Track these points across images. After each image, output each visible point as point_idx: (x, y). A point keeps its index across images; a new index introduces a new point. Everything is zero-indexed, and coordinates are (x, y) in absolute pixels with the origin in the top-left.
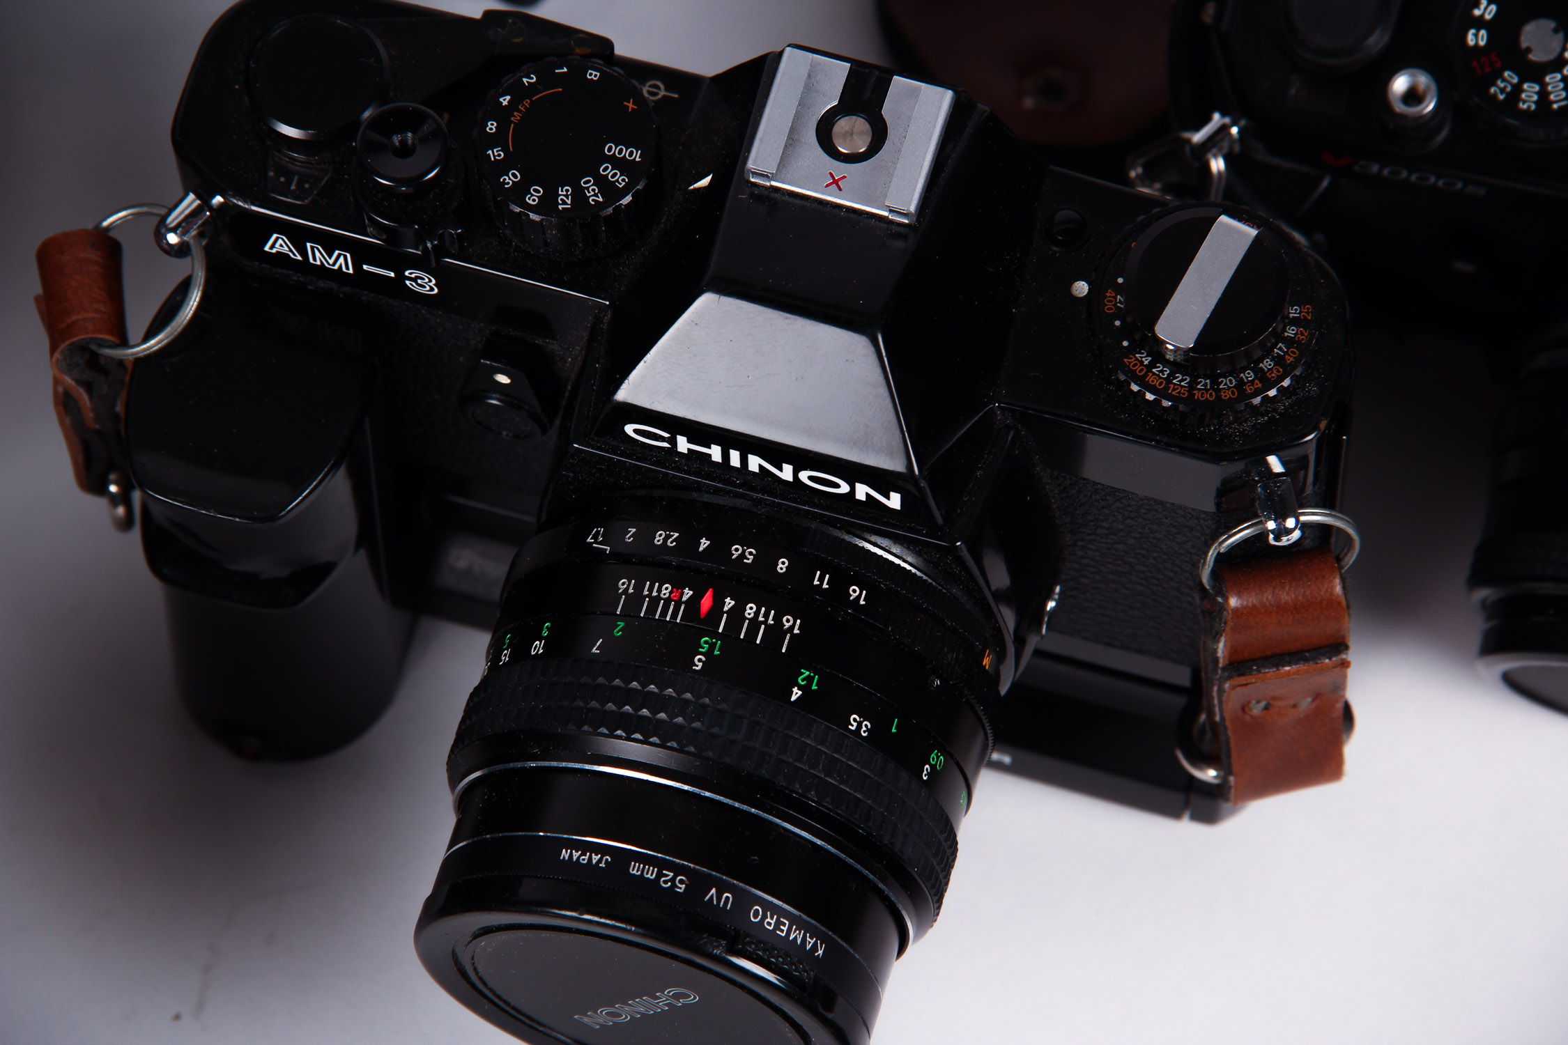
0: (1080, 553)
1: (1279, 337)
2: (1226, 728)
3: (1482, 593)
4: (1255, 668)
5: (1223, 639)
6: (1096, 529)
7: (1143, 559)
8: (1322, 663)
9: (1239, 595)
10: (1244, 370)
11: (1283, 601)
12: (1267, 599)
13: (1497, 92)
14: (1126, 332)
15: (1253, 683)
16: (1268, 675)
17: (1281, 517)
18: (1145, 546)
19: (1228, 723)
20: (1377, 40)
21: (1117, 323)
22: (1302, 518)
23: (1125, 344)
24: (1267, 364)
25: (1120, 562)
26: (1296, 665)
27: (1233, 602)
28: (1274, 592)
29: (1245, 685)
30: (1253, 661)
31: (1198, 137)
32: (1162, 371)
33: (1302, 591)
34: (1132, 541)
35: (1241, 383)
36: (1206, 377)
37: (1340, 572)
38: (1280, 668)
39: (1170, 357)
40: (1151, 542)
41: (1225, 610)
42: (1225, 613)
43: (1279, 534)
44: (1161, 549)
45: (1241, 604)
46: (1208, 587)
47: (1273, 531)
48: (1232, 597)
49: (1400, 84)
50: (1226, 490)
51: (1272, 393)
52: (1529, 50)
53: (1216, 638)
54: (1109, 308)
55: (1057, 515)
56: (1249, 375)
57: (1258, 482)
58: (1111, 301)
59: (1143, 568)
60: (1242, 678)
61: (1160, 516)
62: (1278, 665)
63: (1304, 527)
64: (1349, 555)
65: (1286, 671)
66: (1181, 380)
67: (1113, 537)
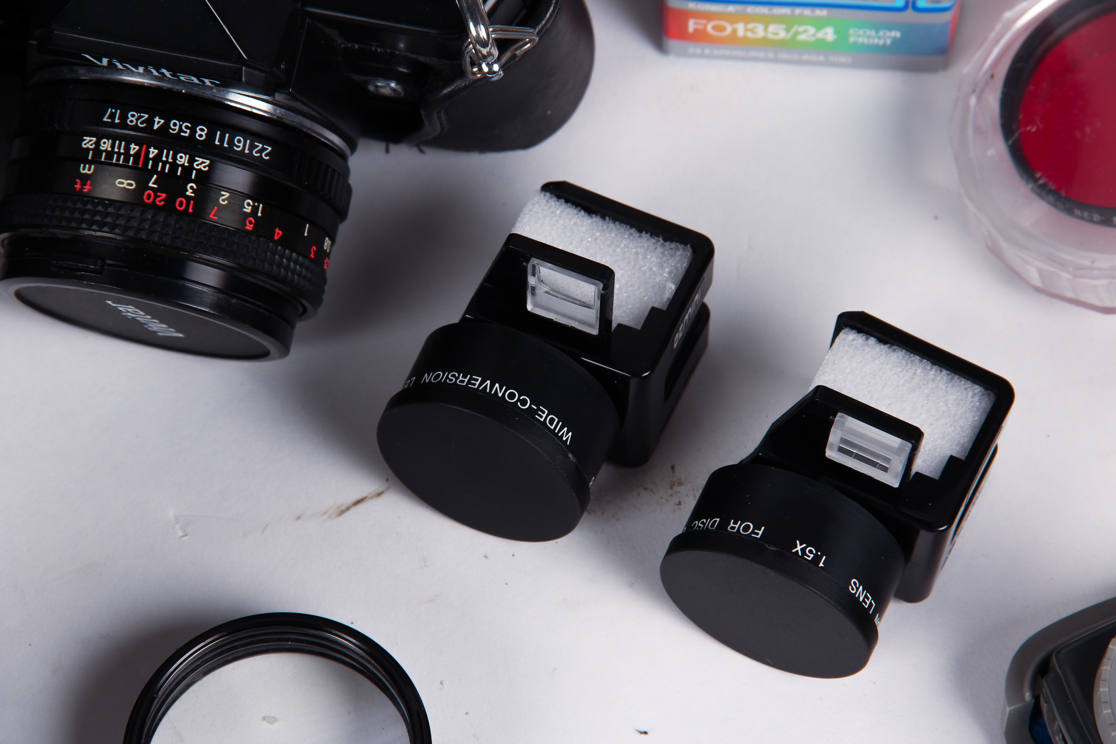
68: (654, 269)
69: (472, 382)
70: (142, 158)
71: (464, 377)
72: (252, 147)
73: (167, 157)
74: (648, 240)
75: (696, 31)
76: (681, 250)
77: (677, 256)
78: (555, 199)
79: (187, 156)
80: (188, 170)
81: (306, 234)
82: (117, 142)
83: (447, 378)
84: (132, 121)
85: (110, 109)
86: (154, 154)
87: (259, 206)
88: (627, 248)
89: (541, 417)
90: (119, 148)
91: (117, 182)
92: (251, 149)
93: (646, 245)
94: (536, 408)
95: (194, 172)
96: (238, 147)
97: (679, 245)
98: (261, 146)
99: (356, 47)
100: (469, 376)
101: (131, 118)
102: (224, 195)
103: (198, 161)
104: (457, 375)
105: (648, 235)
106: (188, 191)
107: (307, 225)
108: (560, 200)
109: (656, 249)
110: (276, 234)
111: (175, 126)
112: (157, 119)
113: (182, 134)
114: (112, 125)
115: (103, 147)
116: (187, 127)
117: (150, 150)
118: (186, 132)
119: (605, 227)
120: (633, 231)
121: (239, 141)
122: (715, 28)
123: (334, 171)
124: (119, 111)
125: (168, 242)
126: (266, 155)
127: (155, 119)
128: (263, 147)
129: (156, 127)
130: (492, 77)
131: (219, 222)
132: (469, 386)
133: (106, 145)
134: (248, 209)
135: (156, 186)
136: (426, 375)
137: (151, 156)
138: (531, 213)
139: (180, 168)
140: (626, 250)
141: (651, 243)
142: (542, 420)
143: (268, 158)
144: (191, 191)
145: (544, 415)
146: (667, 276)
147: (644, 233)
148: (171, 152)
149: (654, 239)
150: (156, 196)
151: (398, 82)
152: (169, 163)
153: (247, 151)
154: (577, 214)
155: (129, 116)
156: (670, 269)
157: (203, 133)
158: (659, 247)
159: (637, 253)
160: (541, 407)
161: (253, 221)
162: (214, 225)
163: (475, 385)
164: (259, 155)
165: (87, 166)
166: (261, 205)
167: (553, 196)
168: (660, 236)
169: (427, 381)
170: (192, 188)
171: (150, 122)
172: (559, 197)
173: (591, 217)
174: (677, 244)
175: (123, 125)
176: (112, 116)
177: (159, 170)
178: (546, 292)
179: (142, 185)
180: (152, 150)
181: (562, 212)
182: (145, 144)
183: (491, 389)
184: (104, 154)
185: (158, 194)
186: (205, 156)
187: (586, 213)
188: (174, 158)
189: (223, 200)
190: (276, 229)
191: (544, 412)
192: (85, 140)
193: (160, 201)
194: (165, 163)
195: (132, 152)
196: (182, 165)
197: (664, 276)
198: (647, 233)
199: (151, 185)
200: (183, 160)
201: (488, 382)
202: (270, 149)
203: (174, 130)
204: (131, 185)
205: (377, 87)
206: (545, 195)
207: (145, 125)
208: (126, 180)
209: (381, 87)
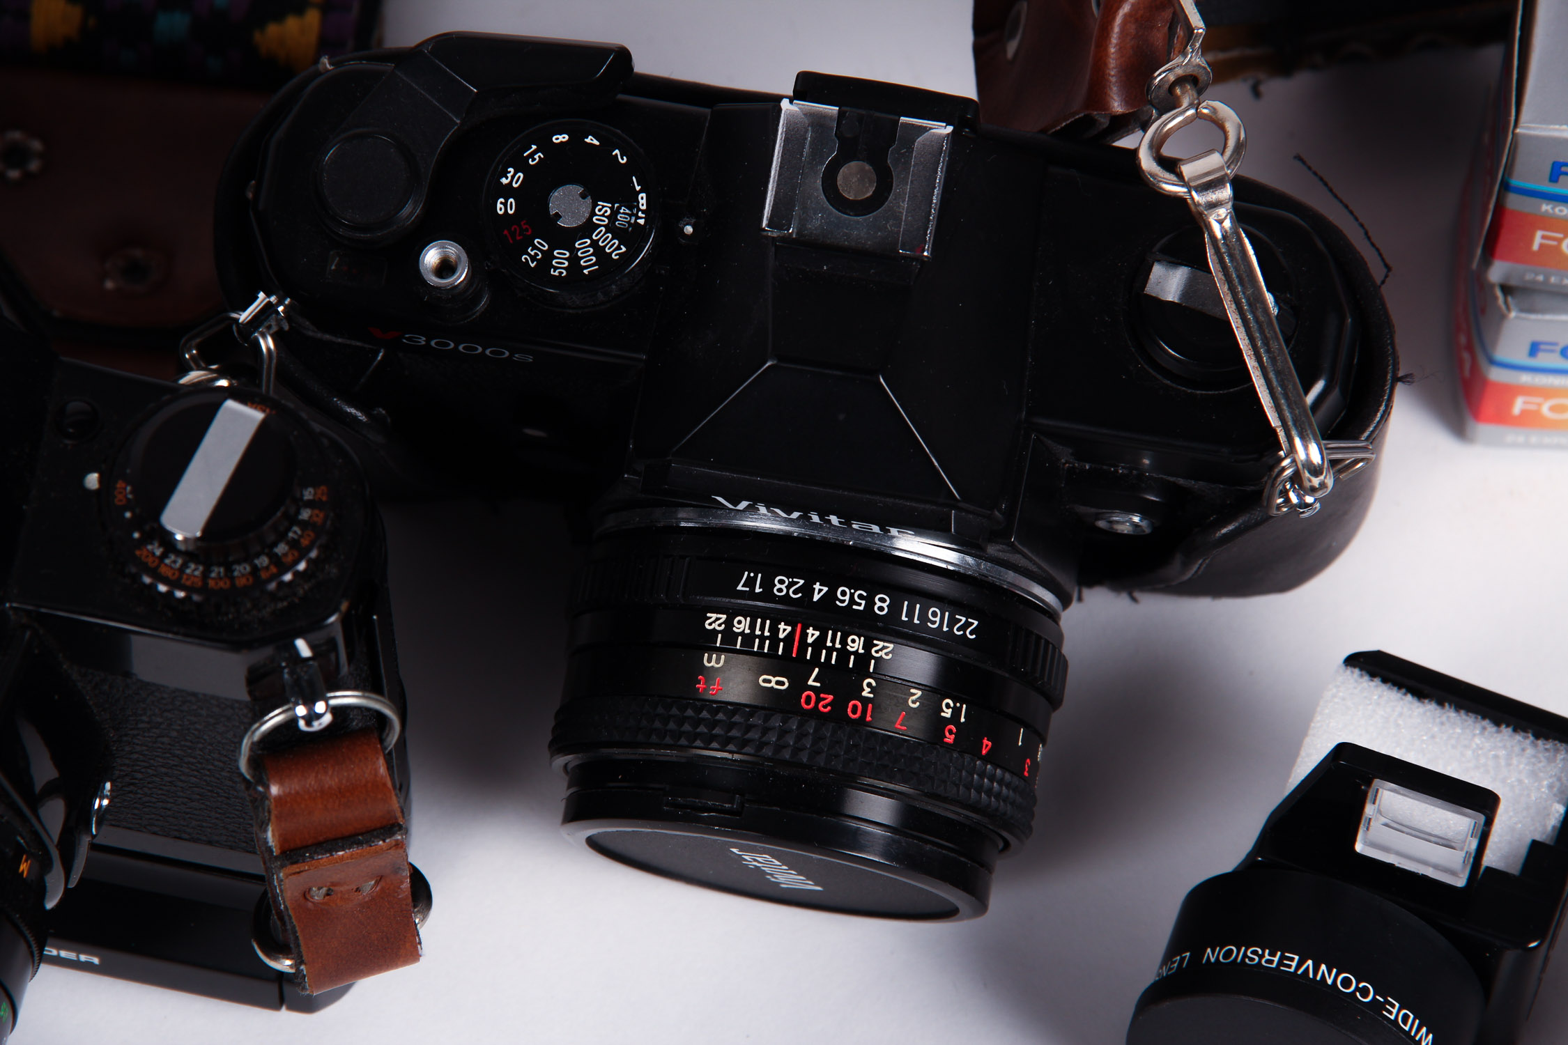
0: (127, 748)
1: (293, 520)
2: (290, 918)
3: (560, 761)
4: (307, 855)
5: (270, 829)
6: (136, 724)
7: (189, 751)
8: (376, 845)
9: (281, 783)
10: (258, 555)
11: (327, 786)
12: (310, 784)
13: (530, 258)
14: (136, 524)
15: (306, 871)
16: (321, 862)
17: (310, 702)
18: (188, 738)
19: (291, 912)
20: (410, 211)
21: (128, 515)
22: (333, 702)
23: (136, 535)
24: (281, 549)
25: (168, 755)
26: (349, 849)
27: (274, 790)
28: (316, 777)
29: (299, 873)
30: (306, 847)
31: (244, 317)
32: (175, 562)
33: (345, 774)
34: (174, 734)
35: (255, 569)
36: (219, 565)
37: (383, 753)
38: (334, 853)
39: (182, 547)
40: (193, 734)
41: (267, 799)
42: (267, 802)
43: (311, 717)
44: (205, 740)
45: (284, 792)
46: (248, 777)
47: (303, 717)
48: (274, 785)
49: (431, 257)
50: (254, 678)
51: (288, 577)
52: (558, 216)
53: (263, 826)
54: (119, 500)
55: (95, 711)
56: (263, 561)
57: (285, 667)
58: (120, 493)
59: (191, 760)
60: (295, 866)
61: (195, 707)
62: (330, 851)
63: (337, 711)
64: (391, 735)
65: (339, 856)
66: (194, 570)
67: (154, 730)
68: (1526, 781)
69: (1285, 962)
70: (796, 644)
71: (1272, 954)
72: (953, 621)
73: (833, 641)
74: (1511, 736)
75: (1523, 412)
76: (1563, 752)
77: (1558, 761)
78: (1366, 678)
79: (862, 639)
80: (863, 659)
81: (1020, 744)
82: (759, 620)
83: (1245, 955)
84: (780, 590)
85: (746, 573)
86: (815, 637)
87: (962, 707)
88: (1481, 749)
89: (1391, 1013)
90: (762, 629)
91: (761, 679)
92: (951, 625)
93: (1509, 744)
94: (1382, 1000)
95: (873, 662)
96: (934, 623)
97: (1559, 745)
98: (964, 619)
99: (1087, 467)
100: (1279, 953)
101: (778, 586)
102: (914, 694)
103: (877, 645)
104: (1260, 952)
105: (1510, 730)
106: (864, 690)
107: (1022, 730)
108: (1375, 679)
109: (1523, 750)
110: (984, 746)
111: (844, 596)
112: (817, 586)
113: (855, 607)
114: (751, 595)
115: (739, 628)
116: (860, 597)
117: (808, 631)
118: (860, 604)
119: (1444, 718)
120: (1486, 723)
121: (935, 614)
122: (1552, 409)
123: (1047, 642)
124: (760, 575)
125: (840, 767)
126: (971, 633)
127: (814, 586)
128: (967, 621)
129: (816, 597)
130: (1303, 512)
131: (909, 733)
132: (1282, 968)
133: (742, 625)
134: (947, 713)
135: (818, 685)
136: (1209, 950)
137: (810, 640)
138: (1336, 700)
139: (852, 657)
140: (1480, 752)
141: (1516, 741)
142: (1392, 1017)
143: (974, 636)
144: (869, 690)
145: (1395, 1011)
146: (1547, 791)
147: (1504, 726)
148: (839, 634)
149: (1520, 735)
150: (819, 700)
151: (1144, 514)
152: (837, 650)
153: (945, 629)
154: (1402, 699)
155: (776, 582)
156: (1551, 780)
157: (885, 605)
158: (1529, 747)
159: (1496, 757)
160: (1389, 999)
161: (954, 730)
162: (902, 738)
163: (1290, 966)
164: (962, 632)
165: (714, 656)
166: (964, 706)
167: (1364, 673)
168: (1530, 731)
169: (1213, 960)
170: (869, 685)
171: (807, 590)
172: (1373, 675)
173: (1423, 703)
174: (1557, 742)
175: (768, 594)
176: (750, 583)
177: (823, 660)
178: (1386, 825)
179: (799, 684)
180: (810, 631)
181: (1380, 697)
182: (800, 622)
183: (1315, 973)
184: (740, 638)
185: (822, 695)
186: (887, 638)
187: (1416, 698)
188: (844, 642)
189: (914, 702)
190: (984, 739)
191: (1393, 1006)
192: (710, 618)
193: (825, 707)
194: (830, 651)
195: (782, 636)
196: (856, 653)
197: (1543, 792)
198: (1508, 726)
199: (810, 682)
200: (856, 645)
201: (1310, 962)
202: (976, 623)
203: (843, 601)
204: (782, 683)
205: (1111, 522)
206: (1352, 672)
207: (800, 595)
208: (774, 677)
209: (1118, 522)
